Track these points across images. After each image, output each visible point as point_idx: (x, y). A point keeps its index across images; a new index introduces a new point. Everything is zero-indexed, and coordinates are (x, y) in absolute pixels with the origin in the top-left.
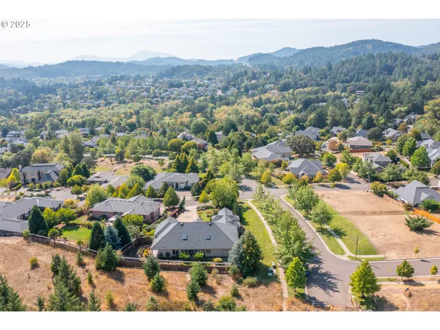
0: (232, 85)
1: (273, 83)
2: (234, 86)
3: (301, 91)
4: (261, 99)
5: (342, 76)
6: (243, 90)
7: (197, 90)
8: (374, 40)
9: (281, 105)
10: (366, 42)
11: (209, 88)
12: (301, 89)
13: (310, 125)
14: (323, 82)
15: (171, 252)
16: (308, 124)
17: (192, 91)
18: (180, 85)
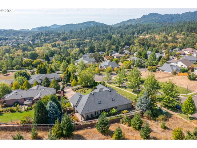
0: (37, 39)
1: (57, 37)
2: (38, 39)
3: (72, 40)
4: (55, 44)
5: (88, 34)
6: (43, 40)
7: (17, 41)
8: (93, 22)
9: (67, 46)
10: (91, 22)
11: (24, 40)
12: (72, 39)
13: (87, 52)
14: (81, 36)
15: (94, 113)
16: (86, 52)
17: (14, 42)
18: (6, 39)
